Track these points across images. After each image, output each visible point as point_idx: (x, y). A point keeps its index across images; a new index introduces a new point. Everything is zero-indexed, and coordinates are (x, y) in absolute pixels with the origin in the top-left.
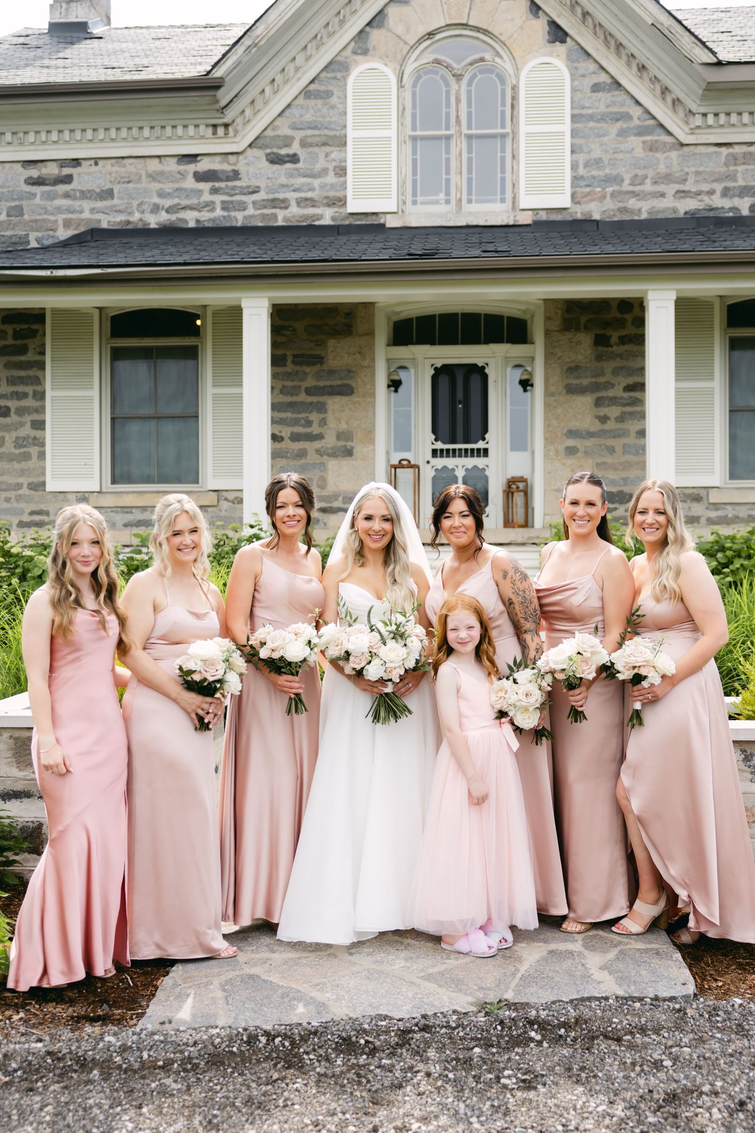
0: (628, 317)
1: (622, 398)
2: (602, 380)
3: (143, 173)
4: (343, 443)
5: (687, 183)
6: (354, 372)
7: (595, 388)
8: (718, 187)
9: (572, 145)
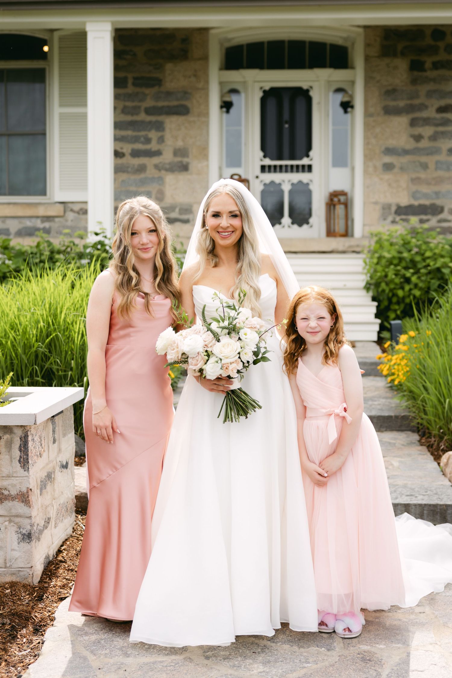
0: (441, 44)
1: (435, 119)
2: (416, 102)
4: (178, 159)
6: (190, 94)
7: (410, 109)
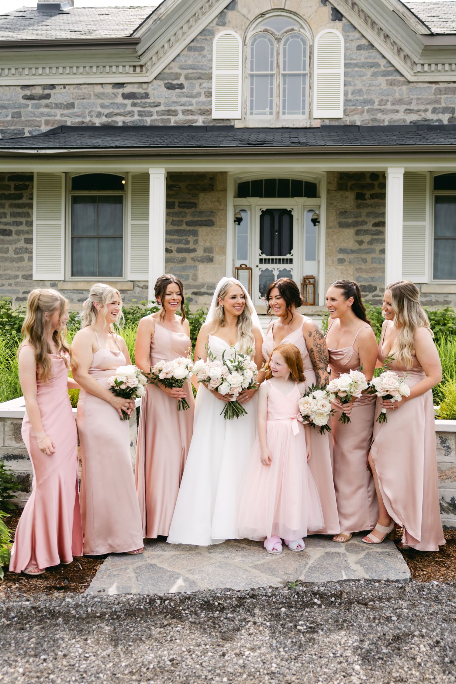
0: (376, 183)
1: (372, 230)
2: (360, 219)
3: (92, 93)
4: (207, 254)
5: (412, 105)
6: (215, 213)
7: (355, 224)
8: (430, 107)
9: (345, 81)
